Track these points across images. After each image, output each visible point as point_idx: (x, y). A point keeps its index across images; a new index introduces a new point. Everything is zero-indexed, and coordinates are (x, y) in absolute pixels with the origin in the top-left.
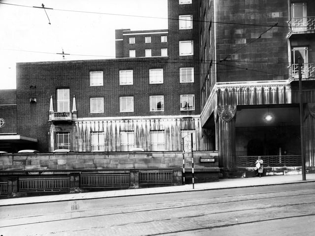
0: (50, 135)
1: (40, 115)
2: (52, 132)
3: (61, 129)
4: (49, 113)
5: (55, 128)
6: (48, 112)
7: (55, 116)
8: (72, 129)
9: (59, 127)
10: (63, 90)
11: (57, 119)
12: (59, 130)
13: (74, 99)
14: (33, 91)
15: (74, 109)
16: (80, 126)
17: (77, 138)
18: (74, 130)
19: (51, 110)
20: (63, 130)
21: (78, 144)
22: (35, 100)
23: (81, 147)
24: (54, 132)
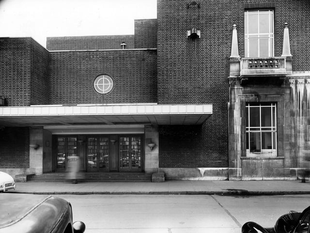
0: (232, 108)
1: (209, 66)
2: (237, 101)
3: (257, 95)
4: (229, 61)
5: (244, 93)
6: (228, 59)
7: (251, 66)
8: (281, 94)
9: (253, 90)
10: (258, 13)
11: (255, 72)
12: (252, 98)
13: (286, 30)
14: (194, 14)
15: (286, 53)
16: (301, 88)
17: (292, 114)
18: (287, 97)
19: (235, 54)
20: (262, 97)
21: (295, 128)
22: (199, 33)
23: (302, 134)
24: (242, 102)
